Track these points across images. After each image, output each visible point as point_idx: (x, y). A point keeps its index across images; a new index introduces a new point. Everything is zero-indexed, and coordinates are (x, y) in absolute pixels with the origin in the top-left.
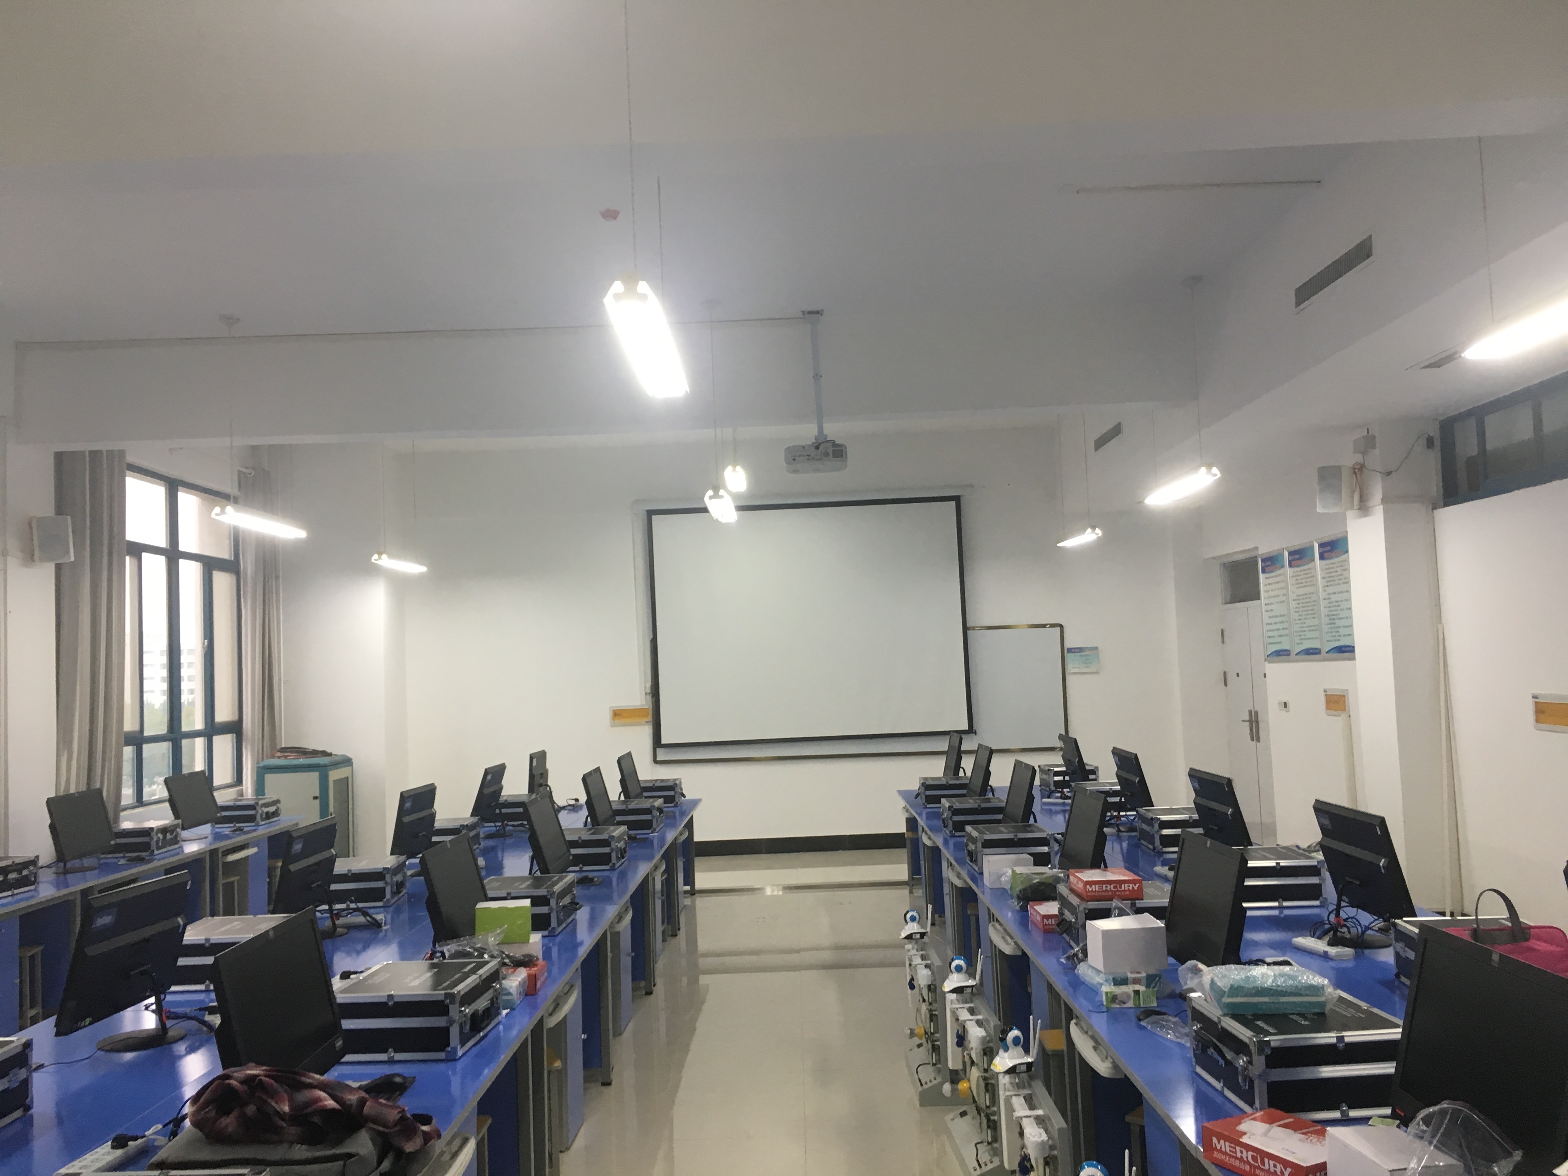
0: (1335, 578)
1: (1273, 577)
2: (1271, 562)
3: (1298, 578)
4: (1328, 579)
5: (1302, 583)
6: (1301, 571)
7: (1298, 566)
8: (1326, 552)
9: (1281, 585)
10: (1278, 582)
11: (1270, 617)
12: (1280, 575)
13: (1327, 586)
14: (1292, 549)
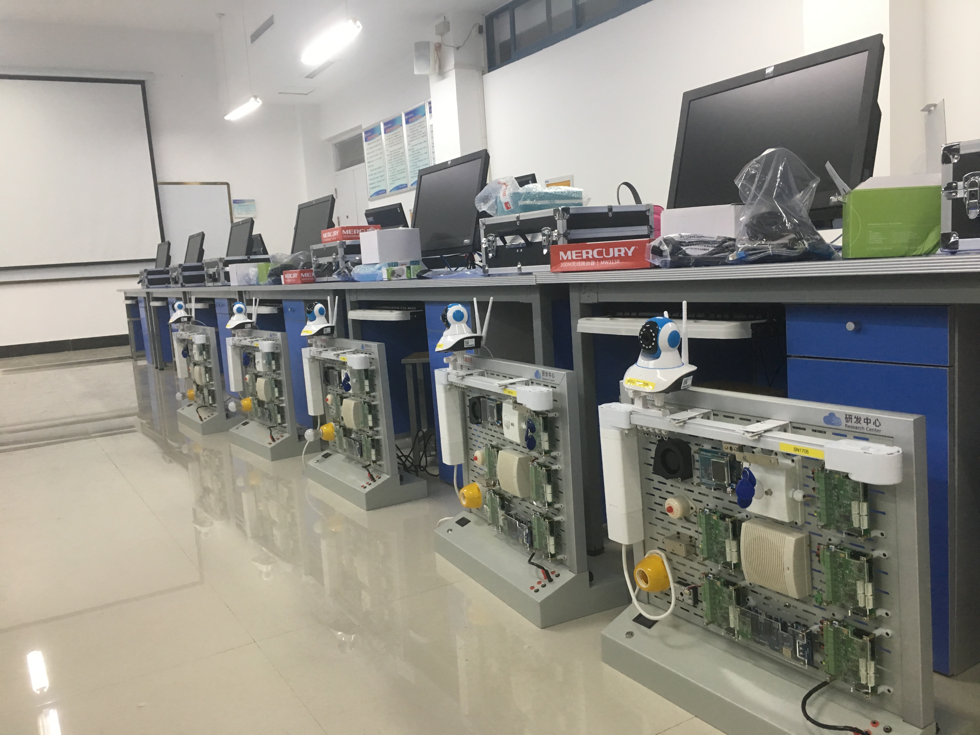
0: (416, 134)
1: (373, 143)
2: (372, 133)
3: (390, 140)
4: (412, 136)
5: (393, 143)
6: (392, 135)
7: (390, 132)
8: (410, 118)
9: (378, 147)
10: (376, 146)
11: (371, 171)
12: (377, 141)
13: (411, 141)
14: (386, 121)
